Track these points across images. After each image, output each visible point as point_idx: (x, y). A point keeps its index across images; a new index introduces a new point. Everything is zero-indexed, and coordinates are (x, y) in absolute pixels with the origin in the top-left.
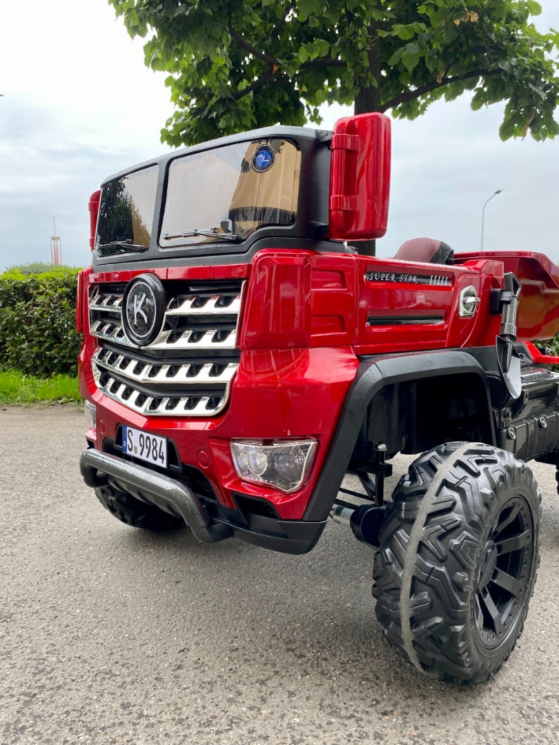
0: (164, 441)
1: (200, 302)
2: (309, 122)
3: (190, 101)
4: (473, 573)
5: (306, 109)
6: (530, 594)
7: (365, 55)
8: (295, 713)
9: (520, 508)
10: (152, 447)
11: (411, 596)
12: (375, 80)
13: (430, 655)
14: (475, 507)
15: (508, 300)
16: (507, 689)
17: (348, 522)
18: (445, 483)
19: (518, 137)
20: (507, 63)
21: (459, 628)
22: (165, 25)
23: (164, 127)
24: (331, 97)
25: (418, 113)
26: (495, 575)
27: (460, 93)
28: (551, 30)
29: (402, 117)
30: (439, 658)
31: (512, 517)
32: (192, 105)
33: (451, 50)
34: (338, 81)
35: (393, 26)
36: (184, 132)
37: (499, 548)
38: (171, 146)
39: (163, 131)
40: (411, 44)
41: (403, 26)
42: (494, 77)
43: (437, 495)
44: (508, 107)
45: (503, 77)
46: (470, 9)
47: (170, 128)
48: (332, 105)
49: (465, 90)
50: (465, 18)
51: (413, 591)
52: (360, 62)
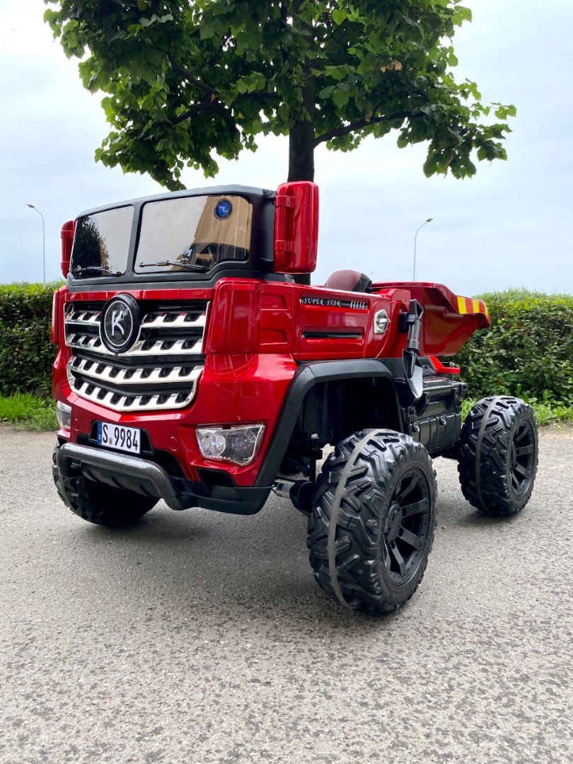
0: (138, 431)
1: (171, 318)
2: (245, 148)
3: (127, 122)
4: (381, 521)
5: (241, 136)
6: (429, 550)
7: (299, 90)
8: (247, 642)
9: (418, 479)
10: (126, 438)
11: (335, 540)
12: (308, 114)
13: (350, 587)
14: (381, 471)
15: (412, 321)
16: (409, 618)
17: (288, 494)
18: (361, 456)
19: (440, 174)
20: (428, 108)
21: (371, 562)
22: (104, 49)
23: (100, 147)
24: (266, 128)
25: (351, 148)
26: (401, 533)
27: (388, 131)
28: (467, 79)
29: (336, 149)
30: (357, 588)
31: (413, 484)
32: (129, 127)
33: (378, 93)
34: (275, 111)
35: (325, 67)
36: (120, 152)
37: (404, 512)
38: (106, 166)
39: (98, 151)
40: (342, 84)
41: (335, 67)
42: (417, 119)
43: (355, 464)
44: (431, 147)
45: (425, 121)
46: (394, 58)
47: (107, 148)
48: (268, 136)
49: (392, 129)
50: (390, 66)
51: (337, 537)
52: (295, 97)
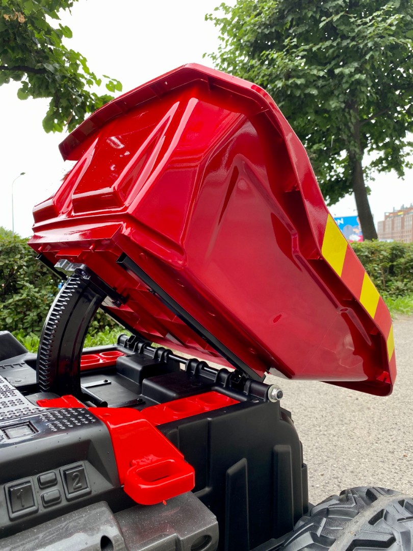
20: (51, 65)
27: (7, 82)
42: (38, 75)
44: (51, 105)
45: (47, 77)
49: (11, 80)
50: (14, 16)
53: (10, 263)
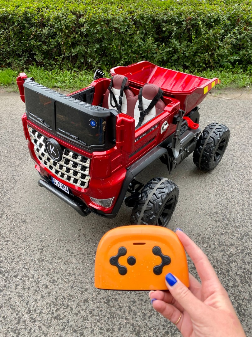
0: (67, 188)
10: (63, 187)
15: (179, 121)
43: (147, 205)
53: (169, 28)
